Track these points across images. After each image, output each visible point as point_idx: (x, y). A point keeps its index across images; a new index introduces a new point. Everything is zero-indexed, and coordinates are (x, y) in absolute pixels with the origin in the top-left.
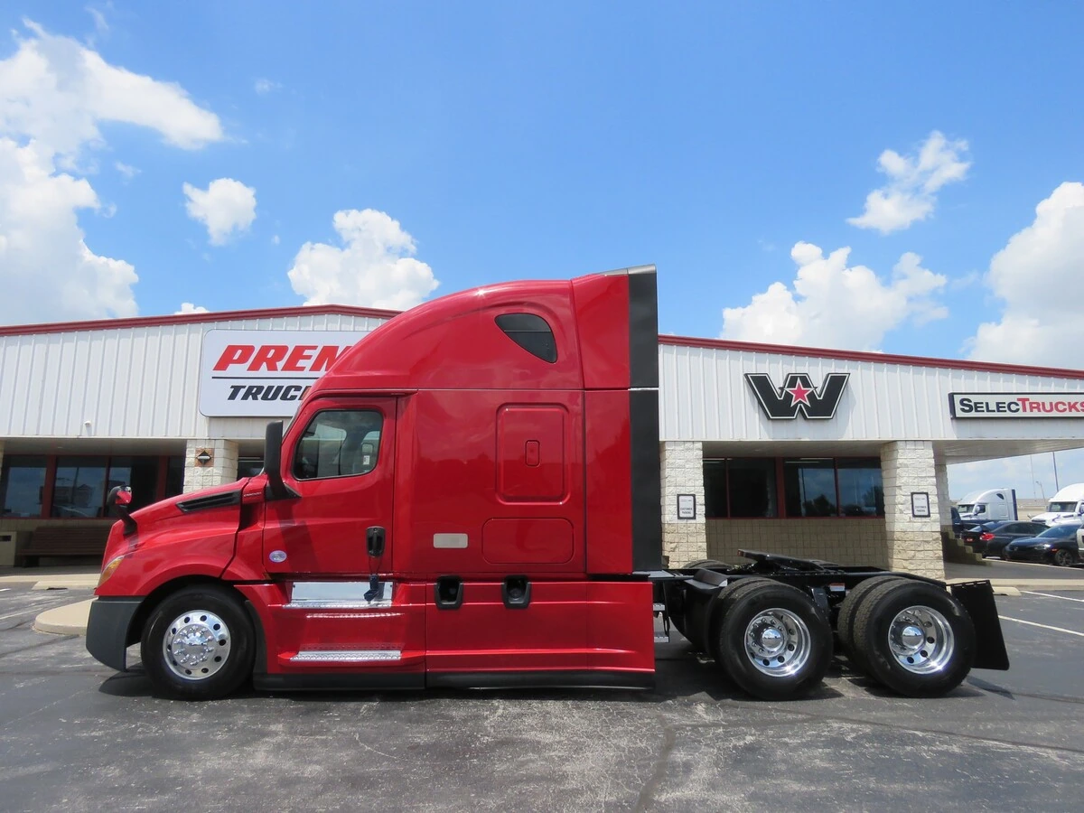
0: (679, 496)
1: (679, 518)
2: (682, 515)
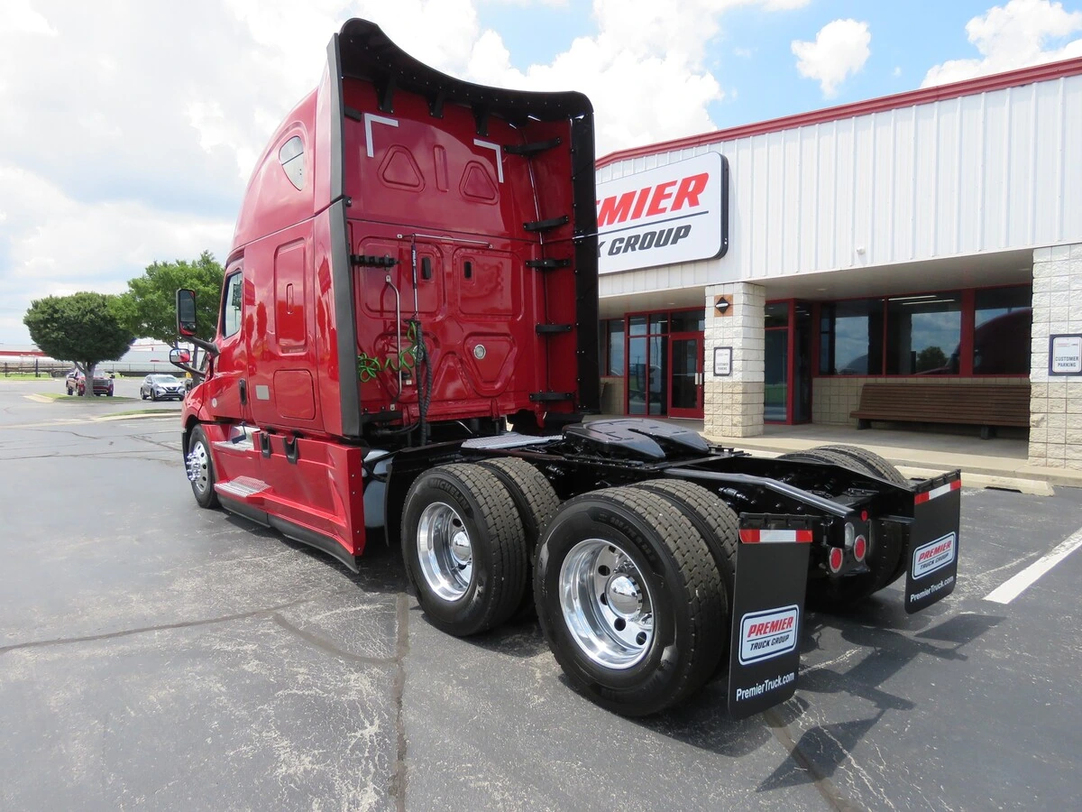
0: (1053, 337)
1: (1052, 373)
2: (1056, 369)
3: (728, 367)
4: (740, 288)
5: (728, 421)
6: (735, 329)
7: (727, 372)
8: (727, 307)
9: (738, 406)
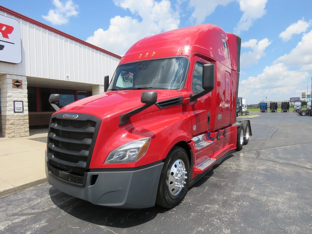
3: (22, 109)
4: (25, 78)
5: (23, 131)
6: (24, 94)
7: (22, 111)
8: (20, 85)
9: (27, 124)
